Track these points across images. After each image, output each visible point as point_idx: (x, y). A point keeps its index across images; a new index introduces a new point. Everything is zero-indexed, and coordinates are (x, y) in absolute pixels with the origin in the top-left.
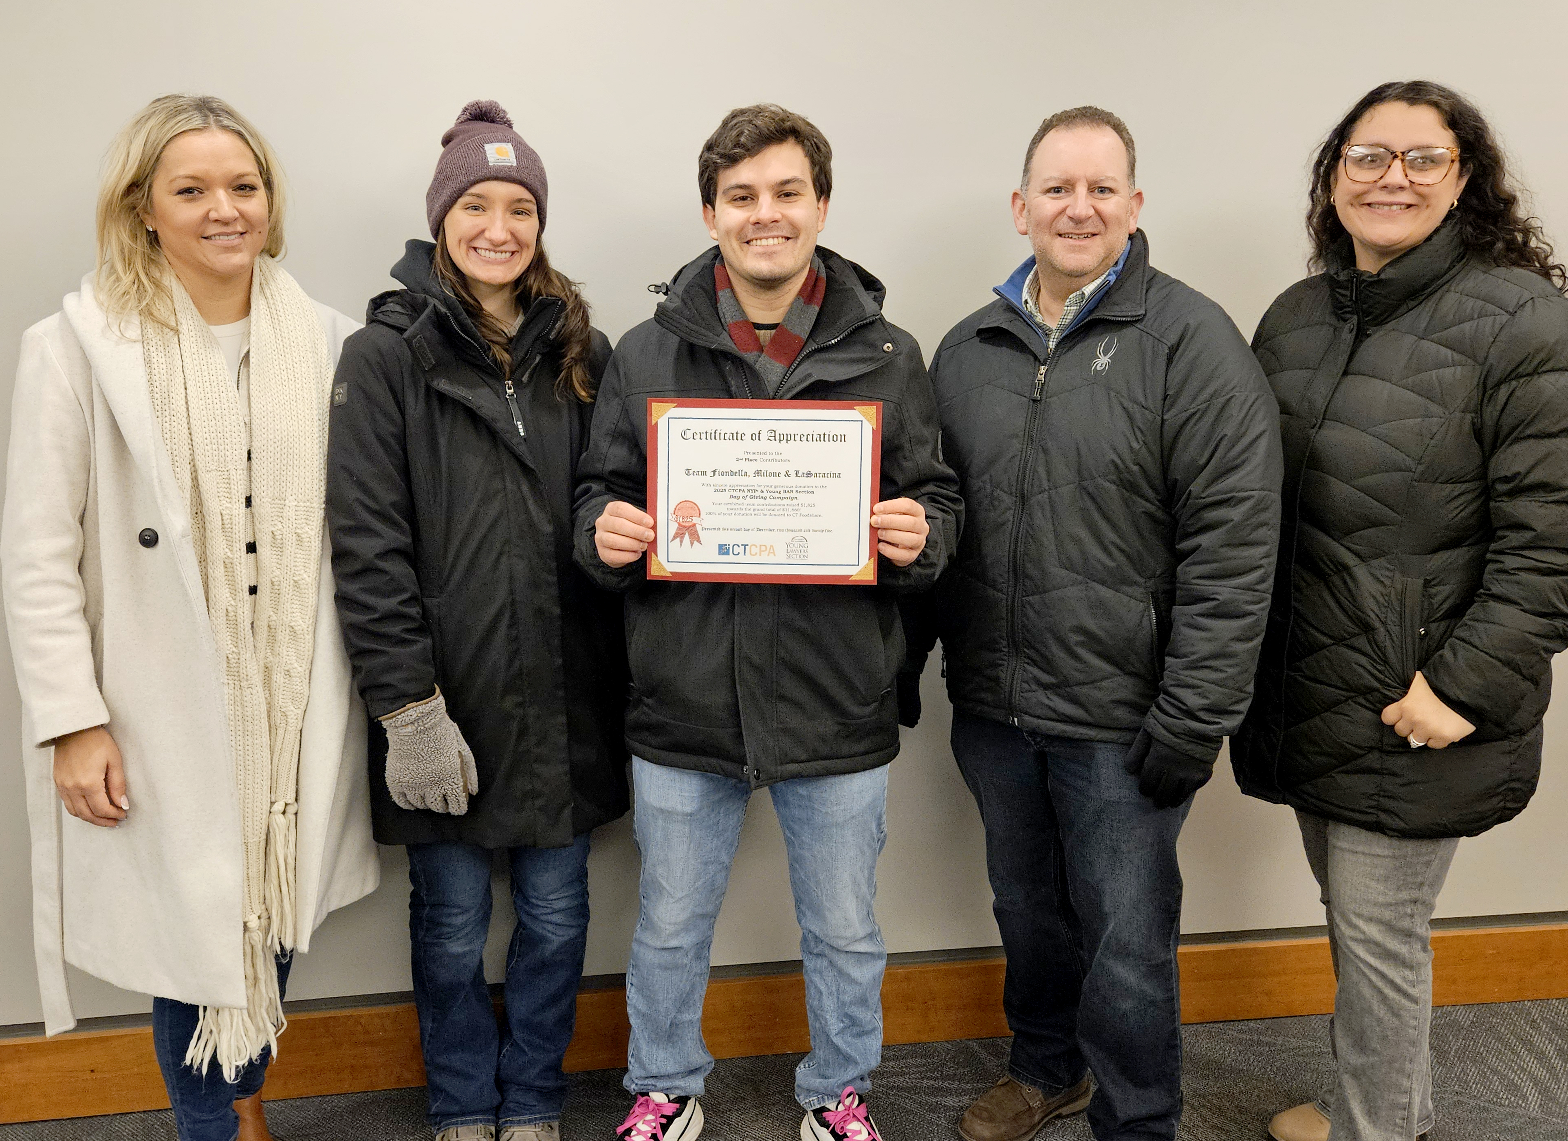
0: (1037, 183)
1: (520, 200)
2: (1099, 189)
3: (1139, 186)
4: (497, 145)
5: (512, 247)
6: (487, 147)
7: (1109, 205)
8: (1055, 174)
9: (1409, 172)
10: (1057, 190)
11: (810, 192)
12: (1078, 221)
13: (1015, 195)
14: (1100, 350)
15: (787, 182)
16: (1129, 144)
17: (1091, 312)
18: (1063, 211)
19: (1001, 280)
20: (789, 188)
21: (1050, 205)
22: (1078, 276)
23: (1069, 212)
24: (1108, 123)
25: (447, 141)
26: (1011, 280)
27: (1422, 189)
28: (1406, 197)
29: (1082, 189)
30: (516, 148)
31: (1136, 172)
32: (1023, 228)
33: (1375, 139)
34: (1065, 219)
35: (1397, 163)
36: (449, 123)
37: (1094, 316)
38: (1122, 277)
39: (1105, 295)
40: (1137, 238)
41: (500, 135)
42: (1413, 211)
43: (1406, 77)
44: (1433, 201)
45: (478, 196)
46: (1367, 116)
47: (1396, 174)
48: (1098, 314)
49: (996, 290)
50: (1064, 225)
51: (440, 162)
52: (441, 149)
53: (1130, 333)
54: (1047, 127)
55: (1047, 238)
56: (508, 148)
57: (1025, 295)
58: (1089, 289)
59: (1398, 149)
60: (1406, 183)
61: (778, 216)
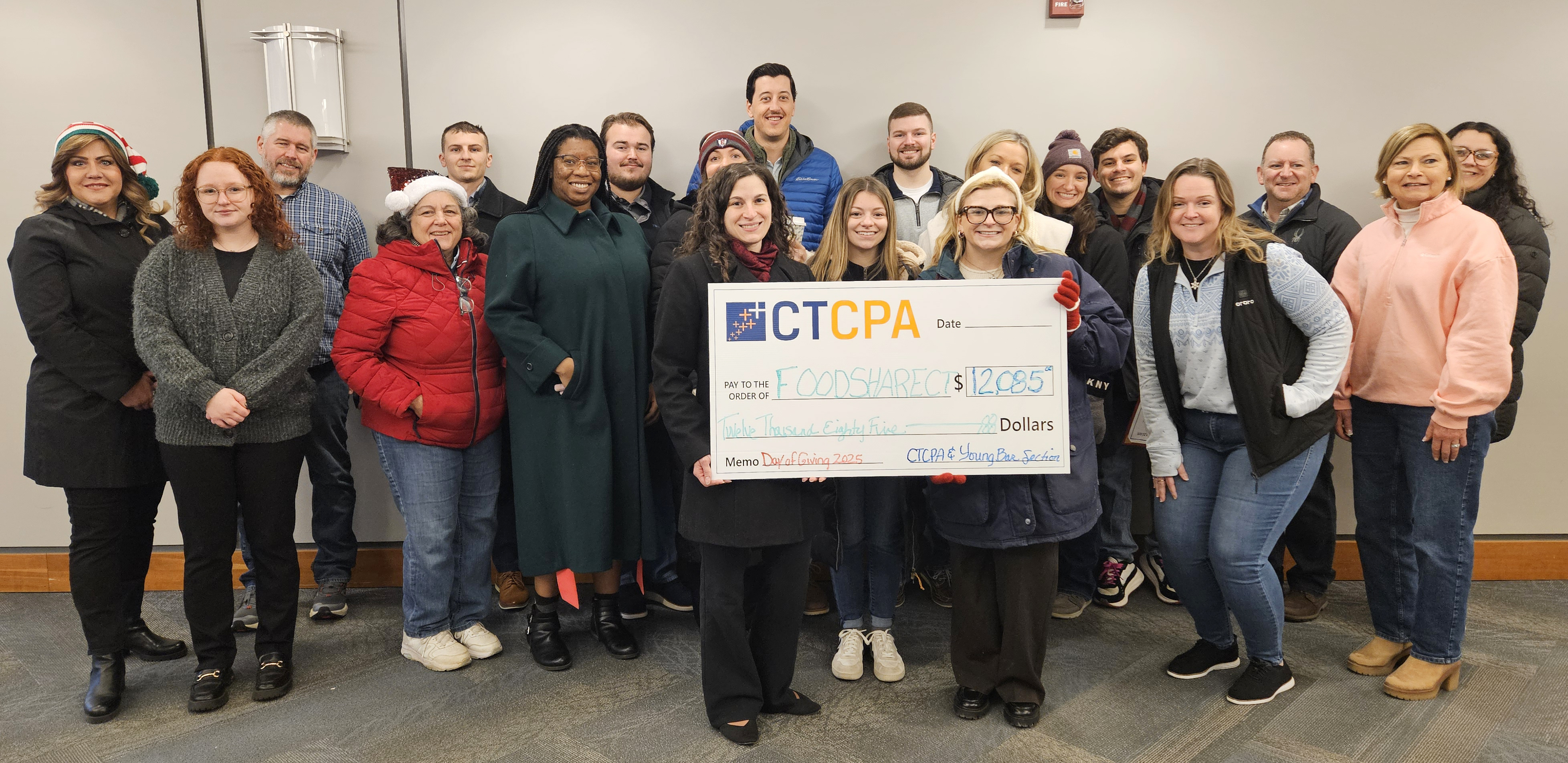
0: (1267, 164)
1: (1081, 173)
2: (1295, 164)
3: (1317, 162)
4: (1073, 150)
5: (1074, 192)
6: (1069, 150)
7: (1300, 172)
8: (1275, 160)
9: (1476, 160)
10: (1277, 166)
11: (1139, 160)
12: (1284, 178)
13: (1259, 168)
14: (1296, 234)
15: (1129, 155)
16: (1311, 146)
17: (1292, 217)
18: (1278, 174)
19: (1252, 202)
20: (1129, 158)
21: (1274, 172)
22: (1286, 201)
23: (1281, 174)
24: (1300, 138)
25: (1051, 147)
26: (1256, 203)
27: (1481, 167)
28: (1473, 170)
29: (1287, 166)
30: (1082, 151)
31: (1315, 157)
32: (1262, 182)
33: (1462, 144)
34: (1279, 178)
35: (1471, 156)
36: (1052, 140)
37: (1294, 219)
38: (1307, 203)
39: (1299, 210)
40: (1315, 187)
41: (1075, 146)
42: (1476, 176)
43: (1477, 120)
44: (1486, 173)
45: (1063, 170)
46: (1459, 134)
47: (1470, 160)
48: (1296, 218)
49: (1249, 206)
50: (1279, 180)
51: (1047, 156)
52: (1048, 151)
53: (1311, 226)
54: (1273, 140)
55: (1271, 186)
56: (1078, 151)
57: (1263, 209)
58: (1291, 207)
59: (1473, 150)
60: (1475, 164)
61: (1125, 169)
